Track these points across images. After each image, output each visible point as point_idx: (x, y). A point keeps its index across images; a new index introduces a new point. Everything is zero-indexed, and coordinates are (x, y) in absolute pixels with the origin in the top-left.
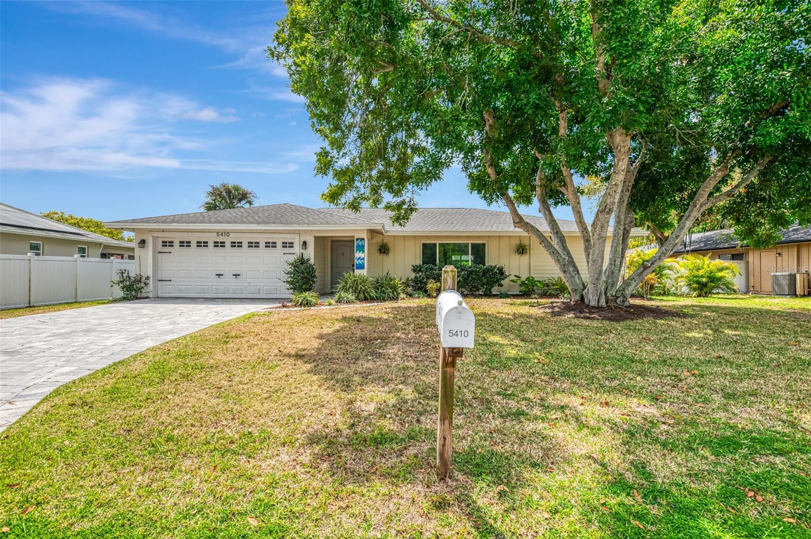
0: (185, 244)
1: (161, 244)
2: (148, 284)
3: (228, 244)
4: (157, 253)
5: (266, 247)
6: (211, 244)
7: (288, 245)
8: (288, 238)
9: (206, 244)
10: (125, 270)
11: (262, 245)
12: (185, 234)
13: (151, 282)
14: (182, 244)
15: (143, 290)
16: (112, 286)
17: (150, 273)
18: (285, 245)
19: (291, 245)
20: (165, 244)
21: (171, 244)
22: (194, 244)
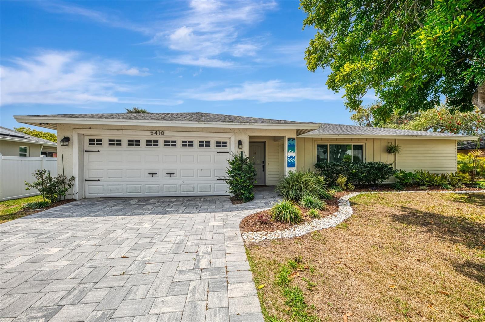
0: (115, 143)
1: (87, 142)
2: (73, 185)
3: (161, 143)
4: (83, 152)
5: (200, 146)
6: (143, 143)
7: (222, 144)
8: (221, 137)
9: (137, 143)
10: (45, 171)
11: (196, 144)
12: (115, 132)
13: (76, 182)
14: (112, 142)
15: (66, 192)
16: (28, 189)
17: (75, 173)
18: (218, 144)
19: (224, 144)
20: (92, 142)
21: (99, 142)
22: (125, 143)
